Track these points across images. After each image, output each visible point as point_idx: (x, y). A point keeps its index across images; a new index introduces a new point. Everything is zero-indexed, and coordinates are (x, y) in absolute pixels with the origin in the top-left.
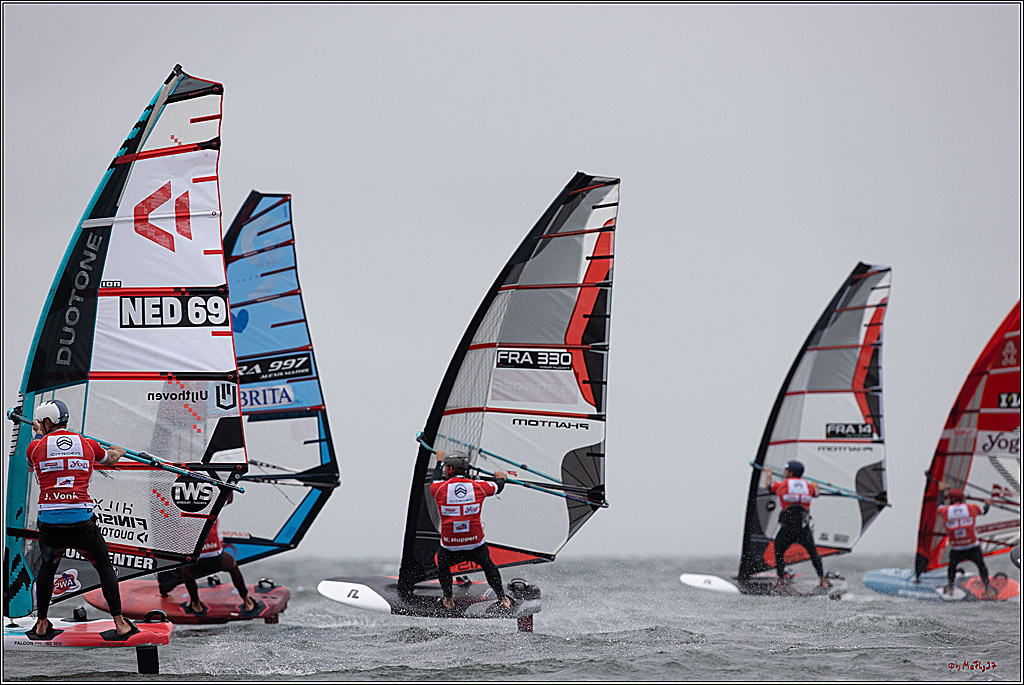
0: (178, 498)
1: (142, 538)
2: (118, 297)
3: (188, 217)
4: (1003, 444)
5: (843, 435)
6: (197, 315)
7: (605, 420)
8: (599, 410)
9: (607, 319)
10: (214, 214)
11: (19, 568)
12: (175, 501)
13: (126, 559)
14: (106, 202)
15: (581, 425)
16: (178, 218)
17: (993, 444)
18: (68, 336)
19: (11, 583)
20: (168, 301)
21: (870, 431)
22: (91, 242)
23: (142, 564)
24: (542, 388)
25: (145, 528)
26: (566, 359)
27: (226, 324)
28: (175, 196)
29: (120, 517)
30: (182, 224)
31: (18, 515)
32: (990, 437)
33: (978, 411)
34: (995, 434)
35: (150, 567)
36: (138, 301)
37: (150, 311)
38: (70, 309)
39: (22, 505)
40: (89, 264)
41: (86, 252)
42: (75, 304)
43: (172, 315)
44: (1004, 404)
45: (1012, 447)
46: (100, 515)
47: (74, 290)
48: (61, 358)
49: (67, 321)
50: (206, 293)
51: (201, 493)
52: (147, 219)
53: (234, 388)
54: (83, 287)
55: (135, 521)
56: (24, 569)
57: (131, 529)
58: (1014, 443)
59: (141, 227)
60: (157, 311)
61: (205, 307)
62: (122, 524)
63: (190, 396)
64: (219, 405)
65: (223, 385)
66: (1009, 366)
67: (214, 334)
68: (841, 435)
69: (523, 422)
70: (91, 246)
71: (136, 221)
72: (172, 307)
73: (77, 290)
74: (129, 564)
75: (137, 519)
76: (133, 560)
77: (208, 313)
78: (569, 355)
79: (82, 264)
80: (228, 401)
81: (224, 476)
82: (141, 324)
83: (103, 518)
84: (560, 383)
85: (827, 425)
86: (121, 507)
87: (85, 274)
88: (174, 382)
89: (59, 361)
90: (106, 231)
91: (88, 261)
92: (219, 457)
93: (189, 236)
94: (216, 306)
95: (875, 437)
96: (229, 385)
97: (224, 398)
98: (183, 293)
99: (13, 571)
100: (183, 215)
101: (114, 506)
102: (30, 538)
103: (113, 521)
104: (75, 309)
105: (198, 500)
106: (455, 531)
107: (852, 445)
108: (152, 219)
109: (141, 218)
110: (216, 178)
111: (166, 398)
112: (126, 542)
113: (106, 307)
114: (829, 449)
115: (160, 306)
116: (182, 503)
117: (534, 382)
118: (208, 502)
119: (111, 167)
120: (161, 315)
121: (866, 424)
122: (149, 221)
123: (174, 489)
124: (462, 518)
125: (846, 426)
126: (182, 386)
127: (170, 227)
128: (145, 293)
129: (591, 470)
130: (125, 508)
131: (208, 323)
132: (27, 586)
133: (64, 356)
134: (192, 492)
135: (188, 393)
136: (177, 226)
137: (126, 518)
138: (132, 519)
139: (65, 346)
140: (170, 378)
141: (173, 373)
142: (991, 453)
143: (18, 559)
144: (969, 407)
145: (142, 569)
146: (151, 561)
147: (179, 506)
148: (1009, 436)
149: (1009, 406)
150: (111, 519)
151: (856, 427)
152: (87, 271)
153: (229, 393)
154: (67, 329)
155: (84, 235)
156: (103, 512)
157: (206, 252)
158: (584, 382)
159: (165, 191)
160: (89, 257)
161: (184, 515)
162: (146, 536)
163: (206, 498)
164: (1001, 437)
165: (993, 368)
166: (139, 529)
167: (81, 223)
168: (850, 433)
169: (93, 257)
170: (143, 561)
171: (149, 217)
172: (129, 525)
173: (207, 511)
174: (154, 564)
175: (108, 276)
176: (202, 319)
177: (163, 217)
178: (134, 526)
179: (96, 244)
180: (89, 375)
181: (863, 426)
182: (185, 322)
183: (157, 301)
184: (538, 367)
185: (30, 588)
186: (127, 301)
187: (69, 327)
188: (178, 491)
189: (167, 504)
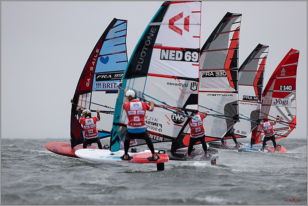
0: (173, 119)
1: (160, 130)
2: (160, 49)
3: (189, 24)
4: (280, 102)
5: (249, 100)
6: (188, 58)
7: (238, 93)
8: (236, 90)
9: (238, 60)
10: (198, 24)
11: (116, 136)
12: (172, 120)
13: (154, 137)
14: (159, 17)
15: (230, 95)
16: (185, 24)
17: (277, 102)
18: (141, 61)
19: (112, 140)
20: (178, 52)
21: (257, 99)
22: (152, 30)
23: (159, 139)
24: (217, 83)
25: (161, 127)
26: (225, 73)
27: (197, 62)
28: (184, 17)
29: (153, 123)
30: (186, 26)
31: (117, 118)
32: (276, 100)
33: (273, 91)
34: (278, 99)
35: (162, 140)
36: (167, 51)
37: (171, 55)
38: (143, 52)
39: (119, 115)
40: (151, 37)
41: (150, 34)
42: (145, 50)
43: (179, 57)
44: (281, 89)
45: (284, 103)
46: (146, 121)
47: (145, 46)
48: (138, 68)
49: (141, 56)
50: (192, 50)
51: (181, 118)
52: (173, 24)
53: (197, 84)
54: (148, 45)
55: (158, 125)
56: (118, 136)
57: (156, 127)
58: (284, 102)
59: (171, 26)
60: (174, 55)
61: (191, 55)
62: (154, 125)
63: (182, 85)
64: (191, 89)
65: (194, 83)
66: (283, 76)
67: (193, 65)
68: (248, 99)
69: (211, 95)
70: (152, 32)
71: (169, 24)
72: (179, 54)
73: (146, 46)
74: (154, 138)
75: (159, 124)
76: (156, 137)
77: (192, 58)
78: (226, 72)
79: (148, 37)
80: (195, 88)
81: (190, 113)
82: (168, 59)
83: (147, 122)
84: (223, 82)
85: (244, 96)
86: (154, 119)
87: (149, 41)
88: (177, 79)
89: (137, 69)
90: (158, 27)
91: (150, 36)
92: (189, 107)
93: (188, 31)
94: (195, 55)
95: (259, 101)
96: (195, 83)
97: (193, 87)
98: (184, 50)
99: (113, 136)
100: (187, 23)
101: (152, 118)
102: (121, 126)
103: (151, 123)
104: (144, 52)
105: (180, 120)
106: (196, 131)
107: (251, 103)
108: (175, 24)
109: (171, 23)
110: (200, 12)
111: (173, 85)
112: (154, 131)
113: (156, 52)
114: (243, 104)
115: (175, 54)
116: (174, 120)
117: (214, 82)
118: (183, 121)
119: (162, 6)
120: (175, 57)
121: (256, 97)
122: (175, 25)
123: (172, 115)
124: (198, 127)
125: (250, 97)
126: (179, 81)
127: (182, 27)
128: (170, 49)
129: (234, 110)
130: (155, 120)
131: (191, 61)
132: (118, 142)
133: (139, 67)
134: (178, 117)
135: (181, 84)
136: (184, 27)
137: (155, 123)
138: (157, 124)
139: (140, 64)
140: (175, 78)
141: (177, 77)
142: (276, 105)
143: (116, 132)
144: (269, 90)
145: (159, 140)
146: (162, 138)
147: (174, 121)
148: (282, 100)
149: (283, 90)
150: (150, 123)
151: (253, 97)
152: (150, 40)
153: (195, 85)
154: (141, 59)
155: (150, 28)
156: (147, 120)
157: (194, 37)
158: (231, 81)
159: (181, 15)
160: (151, 35)
161: (175, 124)
162: (162, 130)
163: (183, 120)
164: (280, 100)
165: (277, 77)
166: (159, 127)
167: (149, 24)
168: (250, 99)
169: (153, 35)
170: (159, 138)
171: (174, 23)
172: (156, 125)
173: (183, 124)
174: (163, 139)
175: (157, 42)
176: (189, 59)
177: (179, 24)
178: (158, 126)
179: (154, 31)
180: (147, 74)
181: (255, 97)
182: (183, 60)
183: (174, 52)
184: (215, 77)
185: (119, 143)
186: (163, 51)
187: (142, 58)
188: (173, 116)
189: (169, 120)
